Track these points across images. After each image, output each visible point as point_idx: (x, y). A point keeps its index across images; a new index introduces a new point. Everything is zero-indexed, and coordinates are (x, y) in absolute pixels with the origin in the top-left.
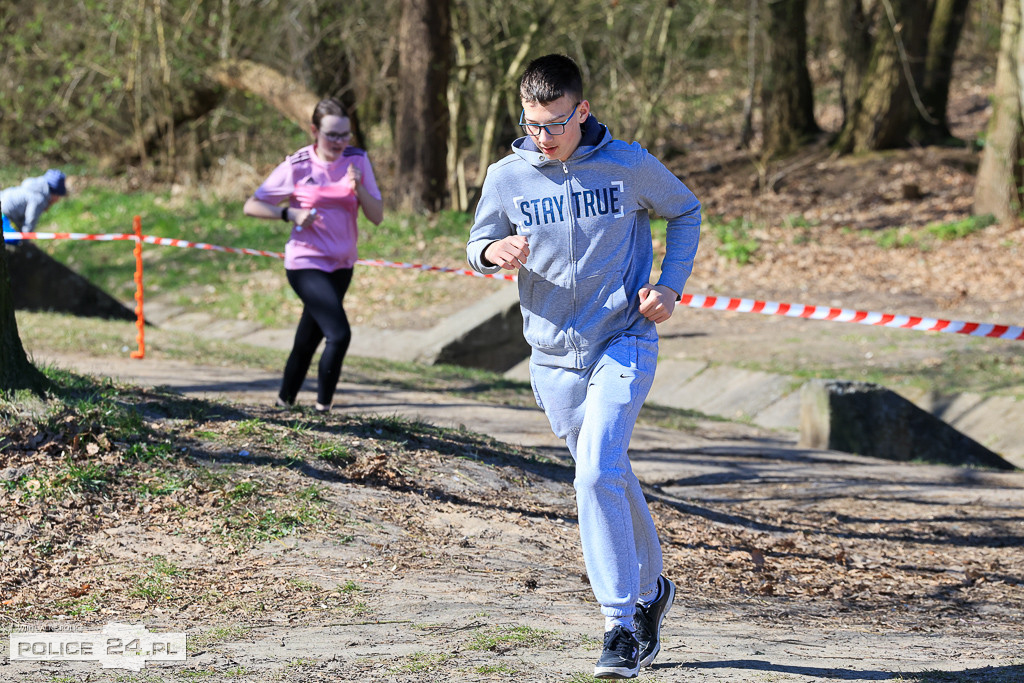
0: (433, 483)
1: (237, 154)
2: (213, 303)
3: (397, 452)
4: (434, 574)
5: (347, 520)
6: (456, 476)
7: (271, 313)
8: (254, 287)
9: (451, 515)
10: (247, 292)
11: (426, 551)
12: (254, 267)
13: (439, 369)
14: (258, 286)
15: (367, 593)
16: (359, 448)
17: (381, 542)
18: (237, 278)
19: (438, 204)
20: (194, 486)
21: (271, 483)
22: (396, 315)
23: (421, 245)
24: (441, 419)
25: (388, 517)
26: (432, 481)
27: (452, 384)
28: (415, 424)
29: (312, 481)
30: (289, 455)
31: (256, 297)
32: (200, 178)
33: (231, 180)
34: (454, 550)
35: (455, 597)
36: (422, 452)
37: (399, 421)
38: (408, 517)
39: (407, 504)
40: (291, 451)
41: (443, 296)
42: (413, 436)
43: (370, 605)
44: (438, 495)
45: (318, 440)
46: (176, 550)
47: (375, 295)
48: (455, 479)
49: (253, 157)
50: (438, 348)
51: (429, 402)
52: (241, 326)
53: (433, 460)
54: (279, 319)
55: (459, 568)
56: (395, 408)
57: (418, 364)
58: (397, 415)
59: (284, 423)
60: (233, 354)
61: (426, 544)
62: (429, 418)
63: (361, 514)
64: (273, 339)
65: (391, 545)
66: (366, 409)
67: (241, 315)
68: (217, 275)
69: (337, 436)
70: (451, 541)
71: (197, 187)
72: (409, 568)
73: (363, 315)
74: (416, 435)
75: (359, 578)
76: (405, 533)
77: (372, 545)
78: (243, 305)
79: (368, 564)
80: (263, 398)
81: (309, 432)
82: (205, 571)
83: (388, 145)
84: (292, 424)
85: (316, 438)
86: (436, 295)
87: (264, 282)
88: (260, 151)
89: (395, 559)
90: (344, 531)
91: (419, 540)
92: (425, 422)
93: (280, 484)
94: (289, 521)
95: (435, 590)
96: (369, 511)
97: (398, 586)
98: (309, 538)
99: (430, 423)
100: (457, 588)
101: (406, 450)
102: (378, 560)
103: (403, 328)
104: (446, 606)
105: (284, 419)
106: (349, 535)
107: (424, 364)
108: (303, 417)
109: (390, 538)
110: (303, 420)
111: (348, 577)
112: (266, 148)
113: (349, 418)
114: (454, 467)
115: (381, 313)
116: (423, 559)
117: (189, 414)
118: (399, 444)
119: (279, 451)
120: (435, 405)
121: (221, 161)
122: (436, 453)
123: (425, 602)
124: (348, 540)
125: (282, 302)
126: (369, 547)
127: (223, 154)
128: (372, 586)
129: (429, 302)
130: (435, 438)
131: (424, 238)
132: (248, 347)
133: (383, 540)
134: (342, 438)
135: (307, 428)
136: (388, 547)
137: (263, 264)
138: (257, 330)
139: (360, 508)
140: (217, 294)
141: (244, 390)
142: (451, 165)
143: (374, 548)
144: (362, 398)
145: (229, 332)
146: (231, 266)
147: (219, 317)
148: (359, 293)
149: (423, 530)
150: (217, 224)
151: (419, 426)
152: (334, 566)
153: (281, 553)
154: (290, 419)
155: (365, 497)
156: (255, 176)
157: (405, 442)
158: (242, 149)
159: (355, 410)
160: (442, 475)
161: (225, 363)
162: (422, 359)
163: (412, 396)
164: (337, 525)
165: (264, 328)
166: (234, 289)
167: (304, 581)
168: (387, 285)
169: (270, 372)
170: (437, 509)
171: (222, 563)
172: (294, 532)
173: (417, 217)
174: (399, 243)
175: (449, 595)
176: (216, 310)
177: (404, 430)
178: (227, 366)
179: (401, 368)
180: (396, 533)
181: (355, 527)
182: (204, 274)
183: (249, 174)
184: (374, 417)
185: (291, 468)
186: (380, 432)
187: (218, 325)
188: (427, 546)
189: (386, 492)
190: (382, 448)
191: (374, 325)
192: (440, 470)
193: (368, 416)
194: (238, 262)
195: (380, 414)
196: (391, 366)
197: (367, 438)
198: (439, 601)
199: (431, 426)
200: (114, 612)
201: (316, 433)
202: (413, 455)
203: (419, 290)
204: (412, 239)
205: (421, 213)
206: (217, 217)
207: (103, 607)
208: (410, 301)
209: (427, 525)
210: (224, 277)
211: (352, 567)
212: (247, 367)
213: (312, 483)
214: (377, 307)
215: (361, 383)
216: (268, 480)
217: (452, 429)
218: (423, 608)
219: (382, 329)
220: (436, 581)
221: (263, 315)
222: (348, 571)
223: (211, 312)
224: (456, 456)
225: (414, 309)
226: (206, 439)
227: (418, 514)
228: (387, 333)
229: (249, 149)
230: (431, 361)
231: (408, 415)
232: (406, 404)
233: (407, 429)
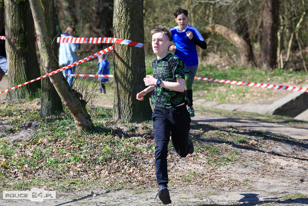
0: (272, 150)
1: (214, 52)
2: (206, 96)
3: (261, 140)
4: (272, 177)
5: (246, 160)
6: (279, 148)
7: (223, 99)
8: (218, 92)
9: (277, 159)
10: (216, 93)
11: (270, 170)
12: (218, 85)
13: (274, 116)
14: (220, 91)
15: (252, 182)
16: (249, 139)
17: (256, 167)
18: (213, 88)
19: (274, 67)
20: (201, 149)
21: (223, 149)
22: (261, 100)
23: (269, 79)
24: (275, 131)
25: (258, 160)
26: (271, 149)
27: (278, 121)
28: (266, 132)
29: (235, 148)
30: (228, 141)
31: (219, 94)
32: (203, 59)
33: (212, 60)
34: (278, 170)
35: (278, 184)
36: (268, 140)
37: (262, 131)
38: (264, 160)
39: (264, 156)
40: (230, 139)
41: (275, 94)
42: (266, 136)
43: (252, 185)
44: (274, 153)
45: (237, 136)
46: (195, 168)
47: (255, 94)
48: (278, 149)
49: (219, 52)
50: (274, 110)
51: (271, 126)
52: (215, 103)
53: (272, 143)
54: (226, 101)
55: (280, 175)
56: (260, 127)
57: (268, 114)
58: (261, 130)
59: (227, 131)
60: (212, 111)
61: (270, 168)
62: (271, 130)
63: (250, 159)
64: (224, 107)
65: (259, 168)
66: (251, 128)
67: (215, 100)
68: (207, 88)
69: (243, 135)
70: (277, 167)
71: (202, 62)
72: (265, 175)
73: (251, 100)
74: (267, 135)
75: (250, 178)
76: (263, 164)
77: (253, 168)
78: (215, 97)
79: (252, 173)
80: (221, 124)
81: (235, 134)
82: (204, 174)
83: (259, 49)
84: (229, 131)
85: (236, 136)
86: (273, 94)
87: (221, 90)
88: (221, 51)
89: (260, 172)
90: (244, 163)
91: (267, 167)
92: (269, 132)
93: (226, 149)
94: (229, 160)
95: (272, 182)
96: (252, 158)
97: (261, 180)
98: (235, 165)
99: (271, 132)
100: (279, 181)
101: (264, 140)
102: (255, 172)
103: (263, 104)
104: (276, 186)
105: (227, 130)
106: (246, 165)
107: (270, 115)
108: (232, 130)
109: (259, 166)
110: (233, 131)
111: (246, 177)
112: (222, 50)
113: (246, 130)
114: (278, 145)
115: (257, 99)
116: (269, 172)
117: (199, 128)
118: (262, 138)
119: (225, 140)
120: (272, 127)
121: (209, 54)
122: (272, 141)
123: (269, 185)
124: (246, 166)
125: (227, 96)
126: (253, 169)
127: (210, 52)
128: (253, 180)
129: (271, 96)
130: (272, 136)
131: (270, 77)
132: (217, 109)
133: (257, 166)
134: (244, 136)
135: (234, 133)
136: (258, 168)
137: (221, 84)
138: (219, 104)
139: (250, 156)
140: (207, 93)
141: (215, 122)
142: (278, 55)
143: (254, 169)
144: (250, 124)
145: (211, 105)
146: (212, 85)
147: (208, 100)
148: (250, 93)
149: (269, 164)
150: (208, 72)
151: (268, 133)
152: (242, 174)
153: (226, 170)
154: (229, 130)
155: (251, 154)
156: (219, 58)
157: (263, 137)
158: (215, 50)
159: (248, 128)
160: (274, 147)
161: (210, 114)
162: (269, 113)
163: (265, 124)
164: (243, 162)
165: (221, 103)
166: (213, 92)
167: (233, 178)
168: (258, 91)
169: (223, 116)
170: (273, 158)
171: (209, 172)
172: (230, 164)
173: (268, 71)
174: (262, 78)
175: (277, 183)
176: (207, 98)
177: (263, 134)
178: (211, 115)
179: (262, 116)
180: (260, 164)
181: (248, 162)
182: (203, 87)
183: (217, 58)
184: (254, 130)
185: (229, 144)
186: (256, 134)
187: (208, 103)
188: (270, 169)
189: (257, 152)
190: (256, 139)
191: (254, 103)
192: (274, 146)
193: (252, 129)
194: (214, 84)
195: (256, 129)
196: (259, 115)
197: (251, 136)
198: (274, 185)
199: (271, 133)
200: (177, 186)
201: (237, 135)
202: (266, 141)
203: (268, 92)
204: (266, 77)
205: (269, 70)
206: (208, 71)
207: (174, 184)
208: (265, 96)
209: (270, 162)
210: (209, 88)
211: (247, 174)
212: (216, 115)
213: (235, 149)
214: (255, 97)
215: (250, 120)
216: (222, 148)
217: (278, 134)
218: (269, 187)
219: (257, 104)
220: (273, 179)
221: (221, 100)
222: (246, 175)
223: (206, 99)
224: (279, 142)
225: (266, 98)
226: (204, 136)
227: (267, 159)
228: (258, 105)
229: (217, 50)
230: (272, 114)
231: (264, 129)
232: (264, 126)
233: (264, 134)
